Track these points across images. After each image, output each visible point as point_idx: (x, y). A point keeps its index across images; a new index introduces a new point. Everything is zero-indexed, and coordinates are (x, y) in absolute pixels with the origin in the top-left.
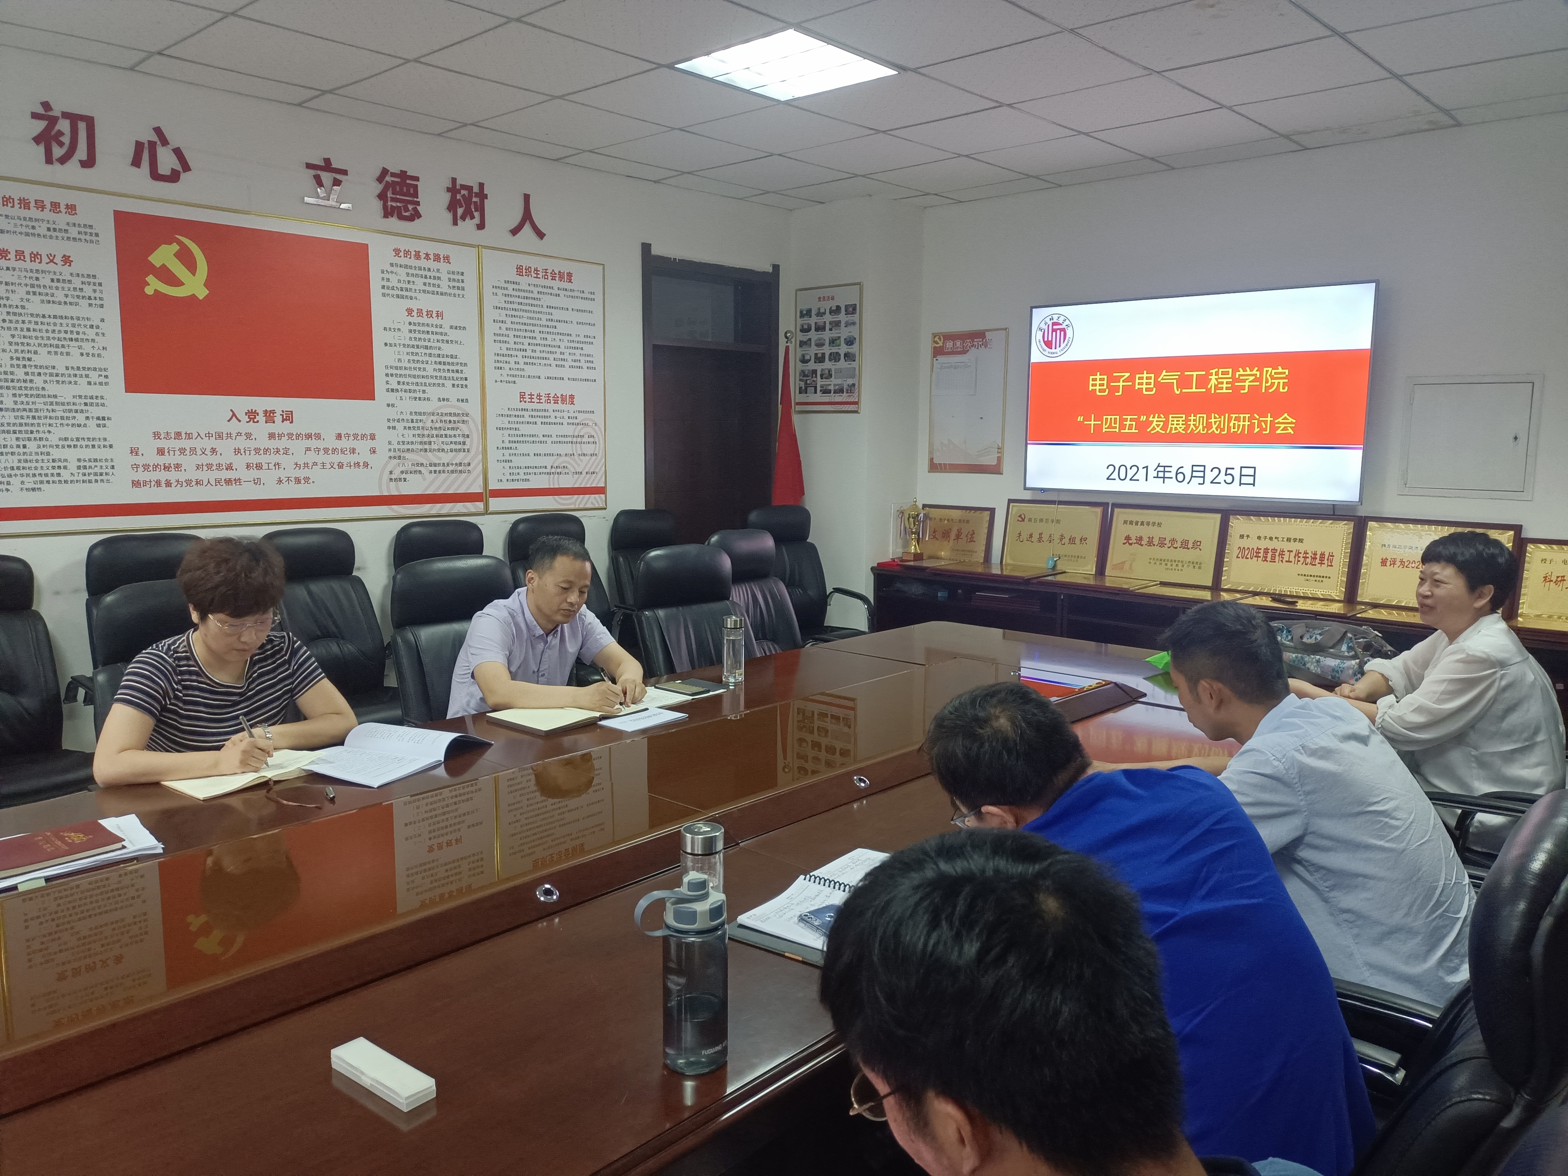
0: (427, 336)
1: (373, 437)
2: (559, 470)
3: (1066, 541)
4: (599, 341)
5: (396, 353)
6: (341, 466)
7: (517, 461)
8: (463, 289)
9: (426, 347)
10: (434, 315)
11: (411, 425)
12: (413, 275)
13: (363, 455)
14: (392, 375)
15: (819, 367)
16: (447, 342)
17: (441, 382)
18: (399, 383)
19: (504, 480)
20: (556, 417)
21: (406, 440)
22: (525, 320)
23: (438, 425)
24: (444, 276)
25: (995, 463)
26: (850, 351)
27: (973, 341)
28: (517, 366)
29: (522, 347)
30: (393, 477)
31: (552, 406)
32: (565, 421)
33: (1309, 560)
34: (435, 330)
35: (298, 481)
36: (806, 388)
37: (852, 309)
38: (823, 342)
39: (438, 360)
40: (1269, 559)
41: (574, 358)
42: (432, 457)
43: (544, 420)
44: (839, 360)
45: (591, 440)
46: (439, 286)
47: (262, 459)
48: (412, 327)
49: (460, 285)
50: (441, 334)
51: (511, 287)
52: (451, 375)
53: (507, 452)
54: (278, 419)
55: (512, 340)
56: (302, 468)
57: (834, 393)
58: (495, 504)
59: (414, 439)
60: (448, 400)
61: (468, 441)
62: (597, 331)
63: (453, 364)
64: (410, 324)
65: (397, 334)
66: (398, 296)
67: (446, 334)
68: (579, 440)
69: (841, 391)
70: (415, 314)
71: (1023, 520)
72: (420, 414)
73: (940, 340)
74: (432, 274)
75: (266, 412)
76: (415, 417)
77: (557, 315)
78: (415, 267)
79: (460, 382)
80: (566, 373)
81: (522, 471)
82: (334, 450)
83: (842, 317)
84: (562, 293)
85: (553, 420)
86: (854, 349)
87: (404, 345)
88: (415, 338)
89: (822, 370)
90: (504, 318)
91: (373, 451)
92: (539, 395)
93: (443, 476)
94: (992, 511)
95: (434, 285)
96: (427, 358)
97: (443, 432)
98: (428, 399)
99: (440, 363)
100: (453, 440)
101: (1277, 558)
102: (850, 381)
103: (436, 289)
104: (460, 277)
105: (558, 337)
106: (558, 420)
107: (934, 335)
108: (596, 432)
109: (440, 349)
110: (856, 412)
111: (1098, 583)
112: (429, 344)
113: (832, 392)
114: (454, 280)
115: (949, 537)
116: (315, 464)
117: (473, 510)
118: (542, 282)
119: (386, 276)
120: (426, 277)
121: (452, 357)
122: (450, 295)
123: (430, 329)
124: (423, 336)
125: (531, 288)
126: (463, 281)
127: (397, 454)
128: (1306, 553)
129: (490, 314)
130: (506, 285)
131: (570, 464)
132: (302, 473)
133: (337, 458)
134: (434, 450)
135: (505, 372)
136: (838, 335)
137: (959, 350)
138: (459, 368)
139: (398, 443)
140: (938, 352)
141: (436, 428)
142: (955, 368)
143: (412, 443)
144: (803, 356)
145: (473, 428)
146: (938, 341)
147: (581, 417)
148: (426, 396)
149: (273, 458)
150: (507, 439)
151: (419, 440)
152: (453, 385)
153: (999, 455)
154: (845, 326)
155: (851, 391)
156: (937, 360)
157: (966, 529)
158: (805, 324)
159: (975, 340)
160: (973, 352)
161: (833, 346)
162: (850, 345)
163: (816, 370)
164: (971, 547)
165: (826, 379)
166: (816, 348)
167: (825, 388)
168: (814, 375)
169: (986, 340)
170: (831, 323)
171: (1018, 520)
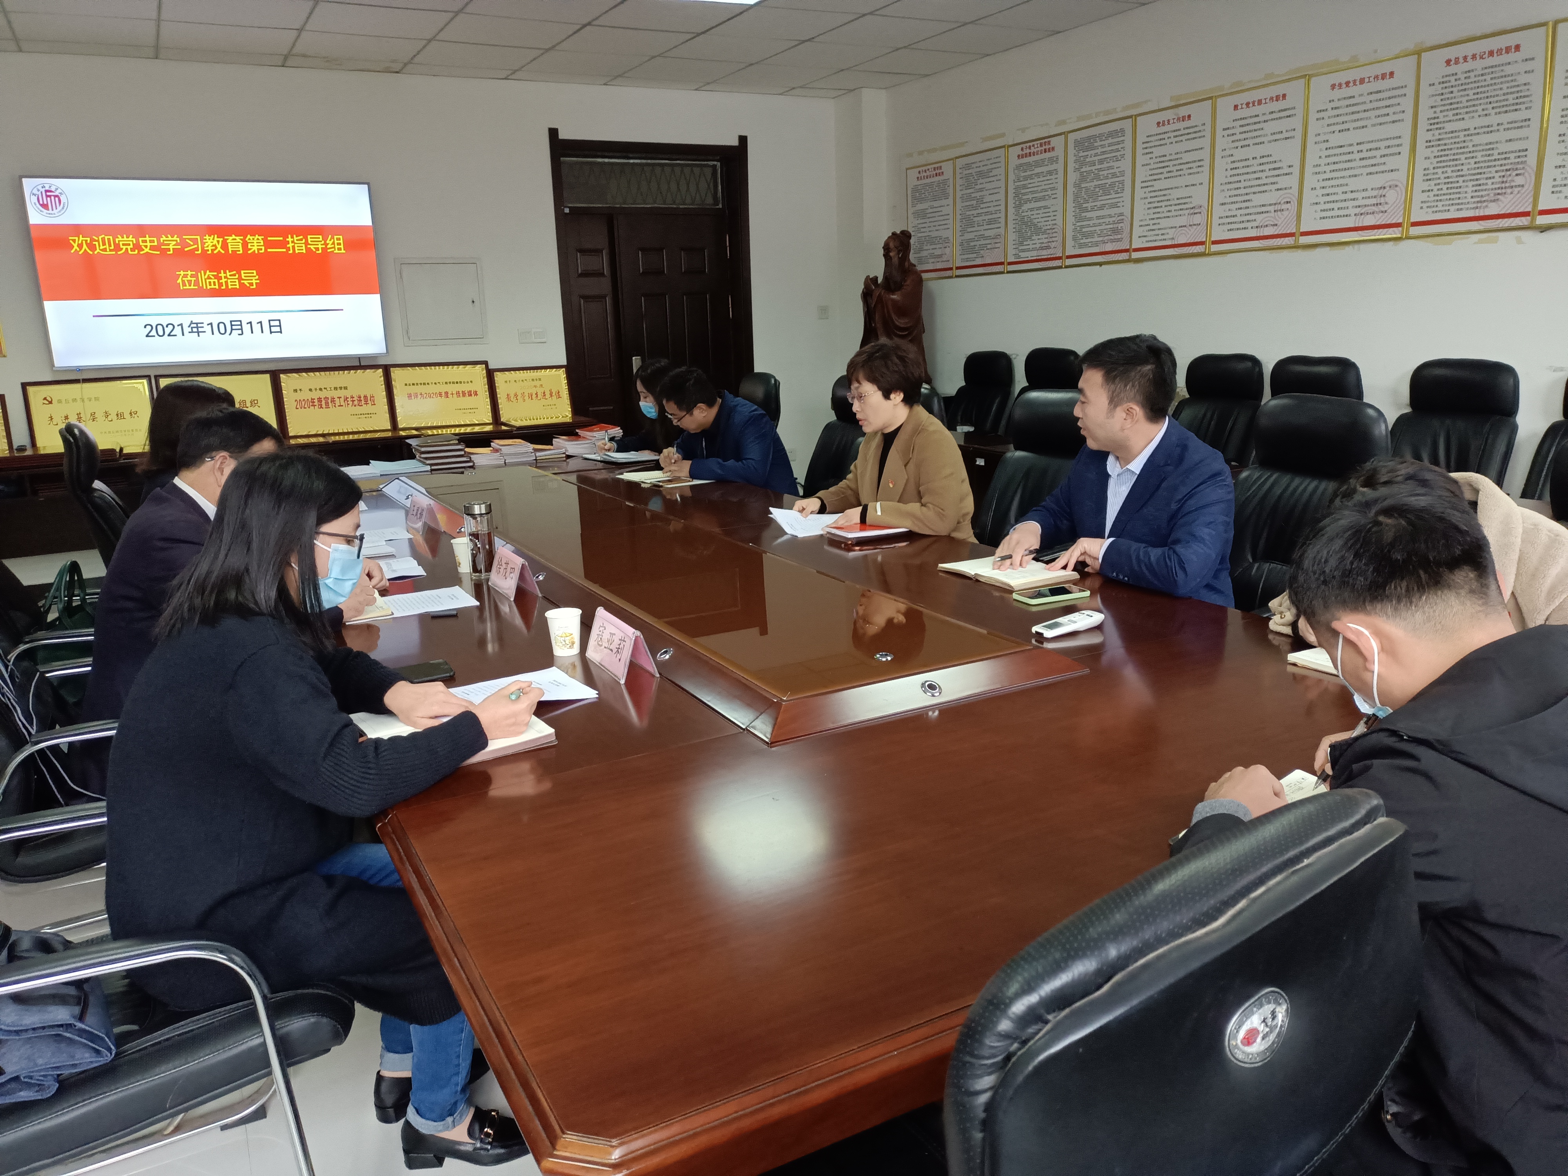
3: (113, 416)
40: (324, 406)
71: (51, 402)
101: (330, 404)
128: (352, 397)
171: (44, 403)
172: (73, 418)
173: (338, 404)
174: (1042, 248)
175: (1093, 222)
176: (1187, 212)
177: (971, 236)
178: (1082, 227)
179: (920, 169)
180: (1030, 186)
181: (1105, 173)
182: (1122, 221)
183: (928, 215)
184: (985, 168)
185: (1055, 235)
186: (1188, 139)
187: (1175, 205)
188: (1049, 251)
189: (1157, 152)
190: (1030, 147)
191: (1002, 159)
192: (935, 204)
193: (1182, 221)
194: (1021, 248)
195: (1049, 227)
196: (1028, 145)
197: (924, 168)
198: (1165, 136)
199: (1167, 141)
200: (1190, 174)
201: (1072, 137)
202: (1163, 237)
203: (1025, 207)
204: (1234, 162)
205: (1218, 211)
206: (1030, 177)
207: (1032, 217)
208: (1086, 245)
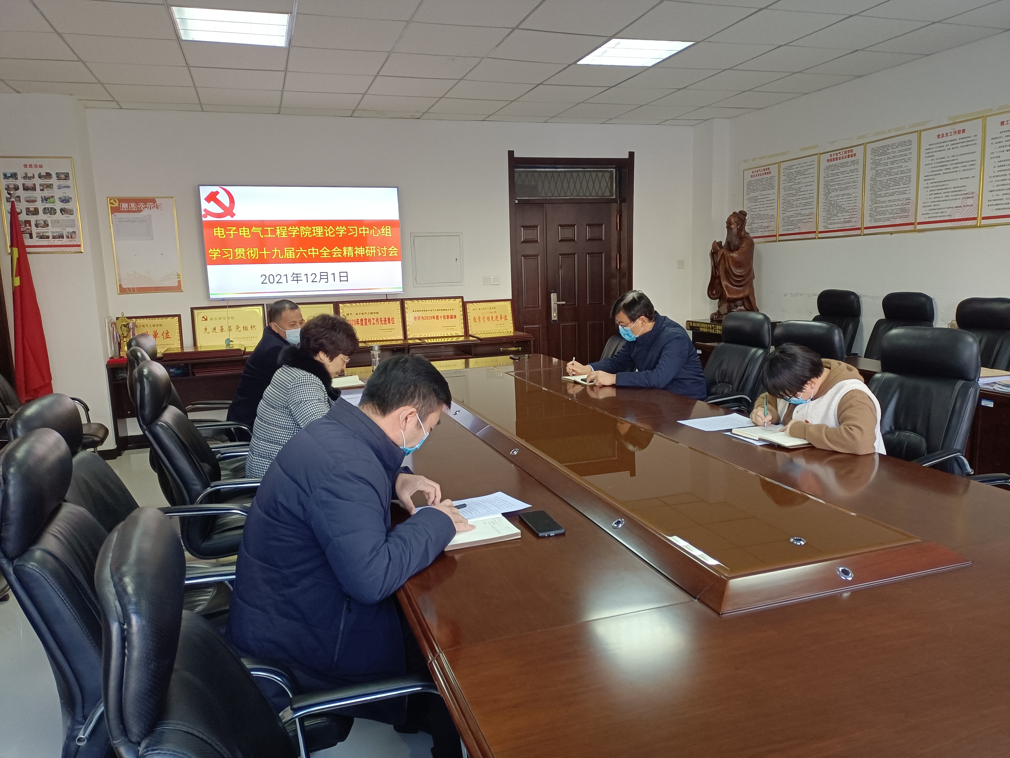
3: (241, 329)
25: (177, 285)
26: (66, 207)
27: (146, 204)
37: (63, 176)
38: (35, 199)
40: (364, 324)
44: (55, 213)
57: (53, 238)
69: (60, 237)
71: (206, 320)
73: (116, 202)
83: (54, 181)
86: (70, 206)
89: (36, 221)
94: (179, 316)
101: (368, 322)
102: (71, 230)
107: (110, 198)
110: (80, 252)
113: (51, 238)
128: (381, 319)
136: (52, 195)
137: (133, 209)
140: (115, 210)
142: (133, 221)
153: (179, 280)
154: (58, 189)
155: (71, 237)
156: (115, 216)
157: (160, 331)
158: (11, 184)
159: (147, 204)
160: (146, 212)
161: (47, 203)
162: (65, 203)
163: (30, 221)
164: (168, 341)
165: (41, 227)
166: (27, 203)
167: (42, 235)
168: (27, 225)
169: (157, 204)
170: (41, 185)
171: (202, 320)
172: (218, 329)
173: (372, 323)
174: (845, 222)
175: (886, 204)
176: (961, 197)
177: (791, 214)
178: (877, 207)
179: (754, 170)
180: (836, 180)
181: (896, 170)
182: (908, 204)
183: (759, 200)
184: (803, 169)
185: (855, 213)
186: (962, 146)
187: (952, 192)
188: (851, 224)
189: (937, 155)
190: (837, 154)
191: (816, 163)
192: (764, 193)
193: (958, 203)
194: (829, 222)
195: (851, 208)
196: (835, 152)
197: (756, 169)
198: (944, 144)
199: (945, 148)
200: (964, 170)
201: (869, 147)
202: (942, 214)
203: (833, 194)
204: (1001, 161)
205: (988, 196)
206: (837, 174)
207: (838, 201)
208: (880, 220)
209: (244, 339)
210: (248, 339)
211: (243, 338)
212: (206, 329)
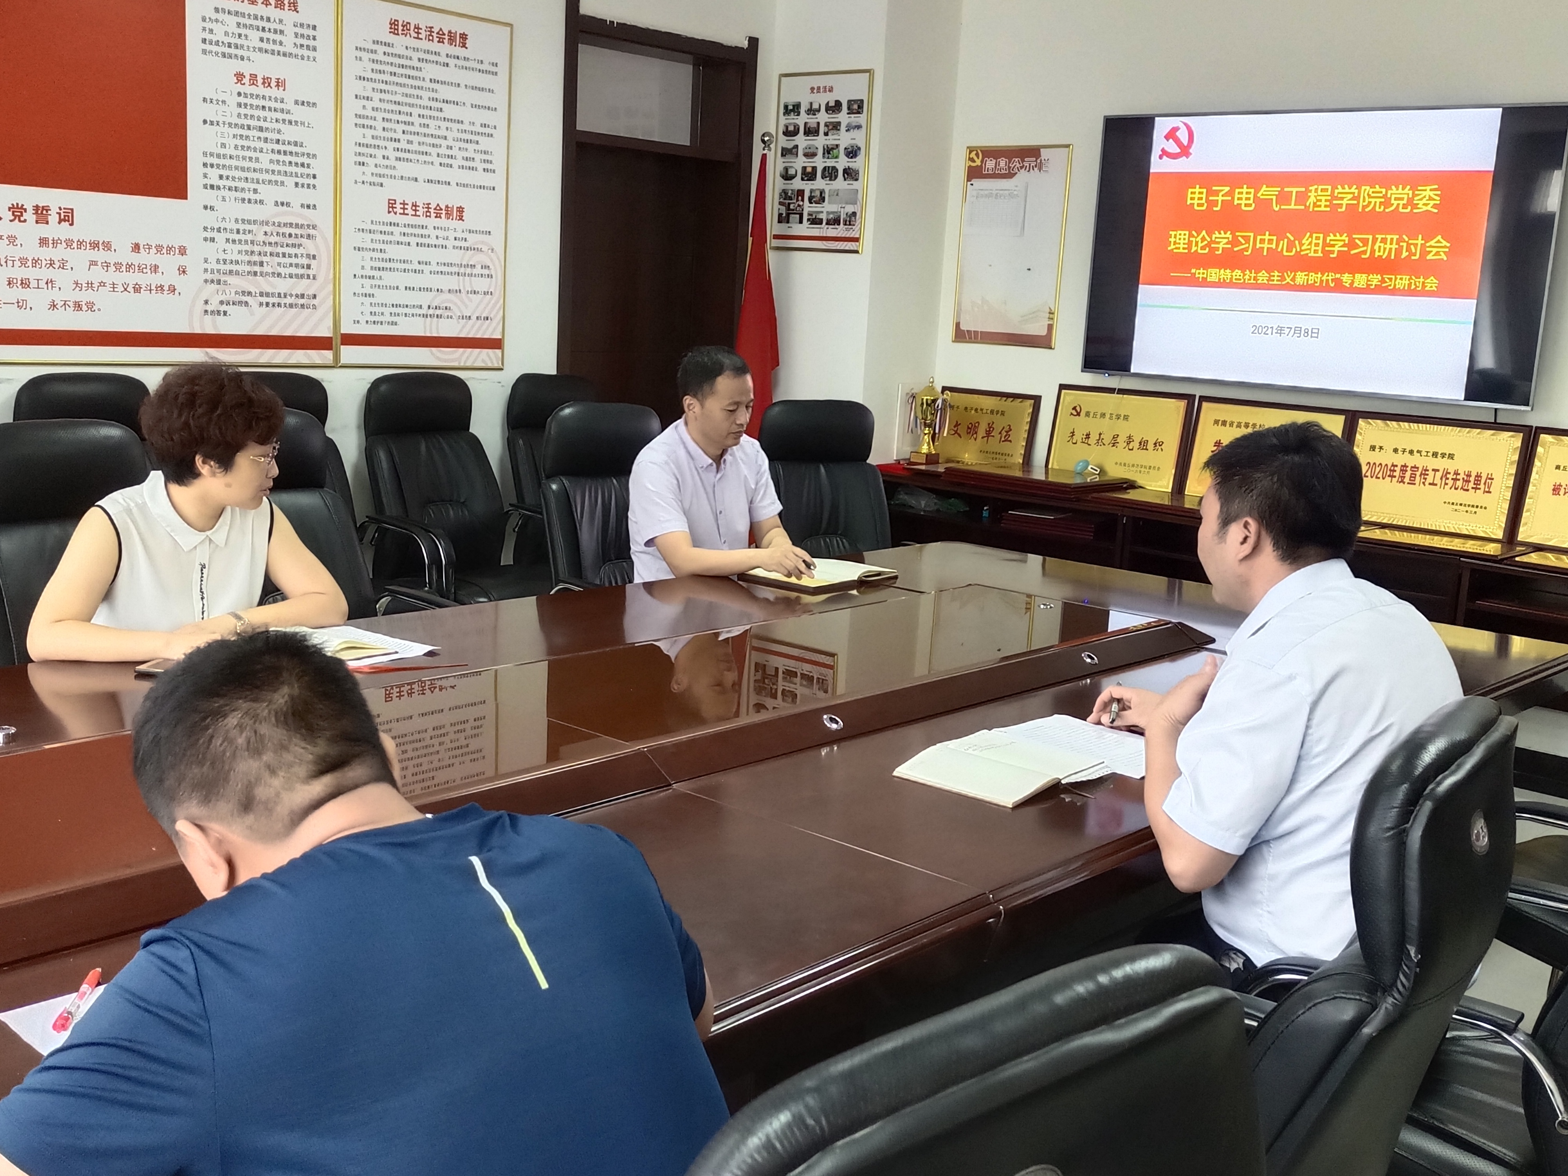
0: (262, 113)
1: (183, 251)
2: (438, 312)
3: (1135, 444)
4: (500, 134)
5: (219, 135)
6: (137, 289)
7: (381, 296)
8: (315, 49)
9: (261, 129)
10: (273, 84)
11: (237, 237)
12: (245, 26)
13: (168, 276)
14: (212, 166)
15: (807, 187)
16: (290, 122)
17: (280, 178)
18: (221, 177)
19: (363, 322)
20: (437, 237)
21: (228, 257)
22: (398, 98)
23: (273, 239)
24: (290, 30)
25: (1044, 332)
26: (851, 165)
27: (1023, 161)
28: (386, 162)
29: (394, 136)
30: (209, 308)
31: (433, 221)
32: (450, 243)
33: (1459, 484)
34: (273, 104)
35: (78, 306)
36: (788, 215)
37: (856, 107)
38: (815, 151)
39: (277, 147)
40: (1407, 480)
41: (466, 154)
42: (265, 284)
43: (420, 240)
44: (836, 177)
45: (486, 272)
46: (281, 43)
47: (30, 273)
48: (242, 100)
49: (311, 43)
50: (282, 111)
51: (381, 49)
52: (293, 169)
53: (368, 282)
54: (53, 218)
55: (379, 124)
56: (84, 289)
57: (827, 224)
58: (349, 354)
59: (239, 258)
60: (288, 204)
61: (313, 263)
62: (499, 119)
63: (297, 154)
64: (239, 94)
65: (222, 107)
66: (224, 55)
67: (288, 112)
68: (468, 271)
69: (836, 221)
70: (246, 80)
71: (1078, 414)
72: (249, 222)
73: (977, 155)
74: (273, 26)
75: (36, 208)
76: (241, 227)
77: (445, 92)
78: (249, 15)
79: (306, 181)
80: (455, 175)
81: (387, 311)
82: (129, 266)
83: (843, 117)
84: (452, 62)
85: (433, 241)
86: (857, 163)
87: (230, 124)
88: (246, 116)
89: (812, 191)
90: (369, 93)
91: (183, 271)
92: (415, 205)
93: (278, 310)
94: (1037, 400)
95: (274, 42)
96: (262, 144)
97: (280, 250)
98: (261, 202)
99: (279, 152)
100: (294, 261)
101: (1418, 478)
102: (850, 209)
103: (277, 48)
104: (311, 32)
105: (444, 125)
106: (440, 242)
107: (971, 150)
108: (492, 260)
109: (279, 132)
110: (857, 252)
111: (1175, 504)
112: (264, 125)
113: (824, 223)
114: (302, 36)
115: (976, 433)
116: (102, 284)
117: (318, 361)
118: (424, 44)
119: (208, 25)
120: (263, 29)
121: (296, 144)
122: (296, 56)
123: (267, 104)
124: (256, 113)
125: (409, 53)
126: (314, 38)
127: (216, 277)
128: (1456, 473)
129: (351, 87)
130: (375, 47)
131: (455, 304)
132: (84, 296)
133: (132, 278)
134: (267, 274)
135: (368, 170)
136: (836, 142)
137: (1003, 172)
138: (306, 160)
139: (218, 261)
140: (974, 173)
141: (270, 244)
142: (997, 197)
143: (237, 262)
144: (786, 169)
145: (321, 246)
146: (975, 158)
147: (472, 239)
148: (258, 197)
149: (45, 273)
150: (368, 264)
151: (247, 258)
152: (297, 184)
153: (1051, 322)
154: (847, 131)
155: (850, 222)
156: (972, 185)
157: (1000, 423)
158: (790, 124)
159: (1026, 159)
160: (1022, 177)
161: (828, 158)
162: (852, 158)
163: (803, 191)
164: (1005, 447)
165: (816, 203)
166: (804, 159)
167: (814, 217)
168: (800, 198)
169: (1041, 160)
170: (826, 125)
171: (1072, 414)
172: (1094, 438)
173: (1430, 479)
209: (1134, 469)
210: (1143, 469)
211: (1133, 466)
212: (1073, 433)
